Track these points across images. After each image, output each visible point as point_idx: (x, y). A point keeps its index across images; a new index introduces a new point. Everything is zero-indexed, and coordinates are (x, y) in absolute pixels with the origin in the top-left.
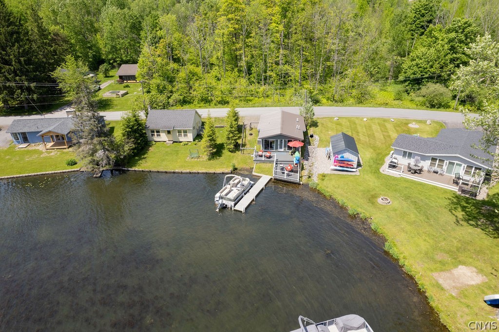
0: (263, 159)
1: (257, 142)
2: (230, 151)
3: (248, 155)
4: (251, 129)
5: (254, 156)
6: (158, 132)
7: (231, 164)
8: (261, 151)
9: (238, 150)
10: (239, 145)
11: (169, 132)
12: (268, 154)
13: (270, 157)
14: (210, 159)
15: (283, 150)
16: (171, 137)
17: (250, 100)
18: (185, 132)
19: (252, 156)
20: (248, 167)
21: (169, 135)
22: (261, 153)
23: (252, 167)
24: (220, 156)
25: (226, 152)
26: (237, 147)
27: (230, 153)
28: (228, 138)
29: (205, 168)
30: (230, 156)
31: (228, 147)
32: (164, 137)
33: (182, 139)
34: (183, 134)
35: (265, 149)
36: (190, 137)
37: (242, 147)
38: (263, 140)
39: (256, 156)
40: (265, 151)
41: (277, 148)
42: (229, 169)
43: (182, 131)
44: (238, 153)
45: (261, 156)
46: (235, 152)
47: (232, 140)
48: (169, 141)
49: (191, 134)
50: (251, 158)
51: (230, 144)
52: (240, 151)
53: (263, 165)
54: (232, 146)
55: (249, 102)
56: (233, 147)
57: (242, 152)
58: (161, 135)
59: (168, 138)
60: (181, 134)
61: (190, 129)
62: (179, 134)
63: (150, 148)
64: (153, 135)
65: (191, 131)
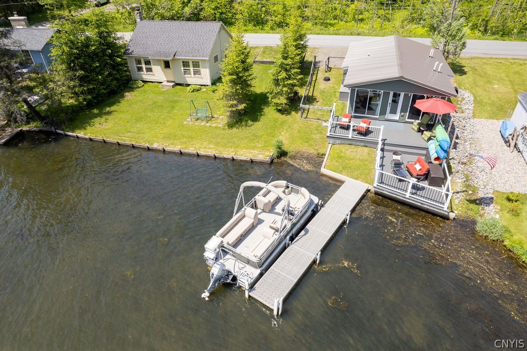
0: (350, 134)
1: (338, 95)
2: (279, 111)
3: (315, 123)
4: (329, 69)
5: (329, 124)
6: (148, 63)
7: (274, 142)
8: (346, 116)
9: (297, 109)
10: (299, 99)
11: (167, 65)
12: (363, 125)
13: (367, 132)
14: (231, 126)
15: (396, 117)
16: (170, 74)
17: (331, 25)
19: (324, 124)
20: (312, 151)
21: (168, 70)
22: (347, 120)
23: (321, 151)
24: (255, 119)
25: (270, 112)
26: (294, 103)
27: (278, 115)
28: (277, 82)
29: (217, 144)
30: (276, 120)
31: (275, 101)
32: (158, 73)
33: (191, 79)
34: (192, 69)
35: (356, 112)
36: (205, 76)
37: (304, 103)
38: (353, 91)
39: (334, 127)
40: (355, 117)
41: (383, 112)
42: (267, 153)
43: (191, 64)
44: (295, 116)
45: (347, 128)
46: (289, 113)
47: (284, 86)
48: (168, 81)
49: (208, 71)
50: (321, 130)
51: (280, 93)
52: (300, 113)
53: (349, 151)
54: (283, 100)
55: (329, 26)
56: (285, 101)
57: (305, 115)
58: (153, 70)
59: (165, 76)
60: (189, 70)
61: (205, 60)
62: (184, 69)
63: (127, 94)
64: (140, 69)
65: (207, 64)
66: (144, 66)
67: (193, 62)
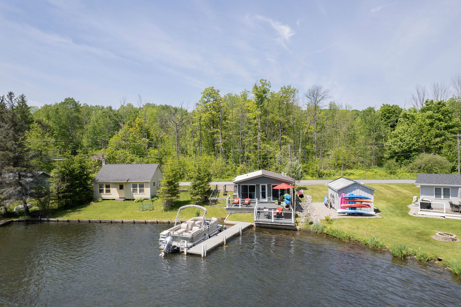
0: (240, 207)
3: (219, 208)
4: (226, 192)
6: (108, 186)
8: (237, 199)
11: (121, 187)
12: (247, 201)
13: (249, 204)
14: (166, 210)
15: (266, 200)
16: (123, 194)
18: (142, 186)
19: (225, 208)
21: (121, 190)
22: (237, 201)
23: (224, 217)
29: (158, 218)
32: (115, 193)
33: (137, 196)
34: (138, 189)
35: (242, 198)
36: (147, 193)
41: (258, 198)
43: (138, 185)
47: (200, 187)
48: (120, 198)
49: (149, 189)
50: (223, 210)
51: (197, 194)
52: (210, 205)
53: (240, 215)
54: (199, 197)
55: (225, 178)
58: (111, 191)
59: (119, 195)
60: (137, 189)
61: (148, 182)
62: (133, 189)
63: (92, 202)
64: (101, 191)
65: (149, 185)
66: (105, 189)
67: (139, 184)
